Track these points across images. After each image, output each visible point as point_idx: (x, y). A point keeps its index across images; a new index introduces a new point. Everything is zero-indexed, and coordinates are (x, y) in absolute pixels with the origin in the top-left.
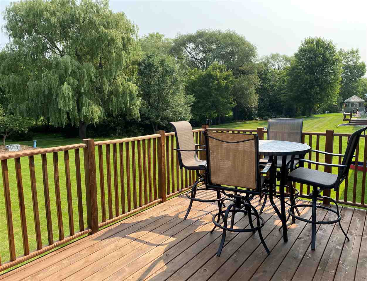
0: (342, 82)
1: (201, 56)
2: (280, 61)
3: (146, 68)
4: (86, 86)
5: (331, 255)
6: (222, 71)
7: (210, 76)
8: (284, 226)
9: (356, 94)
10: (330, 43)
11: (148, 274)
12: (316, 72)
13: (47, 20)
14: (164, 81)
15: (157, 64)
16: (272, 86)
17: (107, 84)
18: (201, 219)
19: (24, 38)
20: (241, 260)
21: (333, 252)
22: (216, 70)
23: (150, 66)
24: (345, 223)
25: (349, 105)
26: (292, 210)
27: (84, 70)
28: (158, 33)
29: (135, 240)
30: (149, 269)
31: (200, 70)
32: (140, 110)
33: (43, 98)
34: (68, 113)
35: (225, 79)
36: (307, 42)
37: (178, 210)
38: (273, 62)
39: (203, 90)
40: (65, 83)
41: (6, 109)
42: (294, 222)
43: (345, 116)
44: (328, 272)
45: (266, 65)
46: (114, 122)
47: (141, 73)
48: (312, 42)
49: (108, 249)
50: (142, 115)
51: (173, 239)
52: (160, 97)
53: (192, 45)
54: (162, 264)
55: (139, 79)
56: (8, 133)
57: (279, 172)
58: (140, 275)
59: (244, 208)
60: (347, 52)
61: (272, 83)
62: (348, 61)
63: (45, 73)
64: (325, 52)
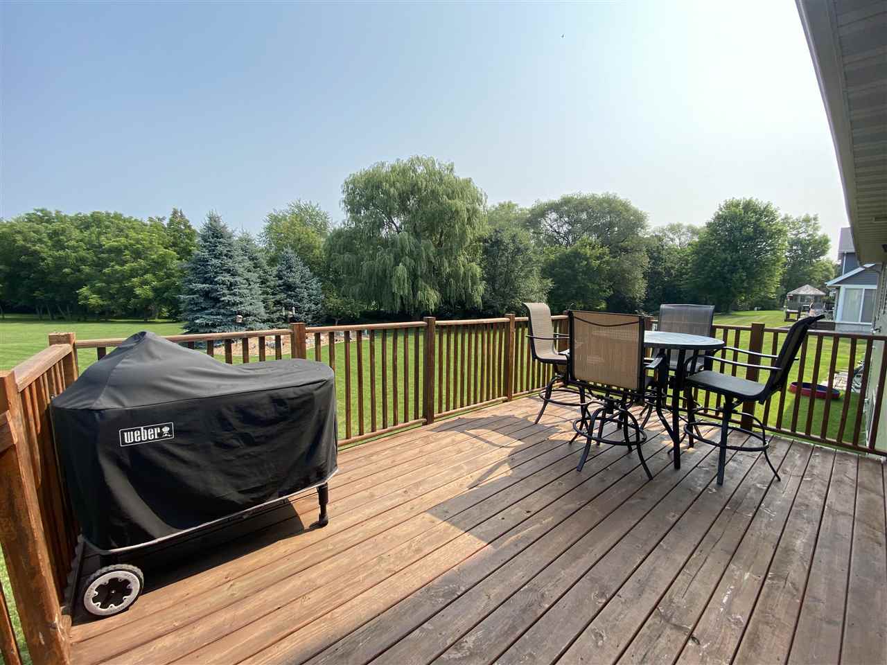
0: (785, 264)
1: (565, 229)
2: (683, 234)
3: (492, 246)
4: (423, 268)
5: (748, 494)
6: (593, 248)
7: (576, 255)
8: (676, 447)
9: (810, 283)
10: (767, 206)
11: (488, 476)
12: (742, 249)
13: (386, 193)
14: (514, 261)
15: (506, 241)
16: (668, 270)
17: (446, 264)
18: (557, 426)
19: (360, 213)
20: (610, 479)
21: (752, 491)
22: (586, 246)
23: (498, 243)
24: (776, 457)
25: (796, 300)
26: (689, 427)
27: (423, 248)
28: (510, 202)
29: (476, 437)
30: (491, 471)
31: (563, 248)
32: (483, 297)
33: (376, 280)
34: (401, 297)
35: (598, 258)
36: (728, 206)
37: (527, 413)
38: (671, 236)
39: (565, 272)
40: (401, 264)
41: (340, 291)
42: (691, 445)
43: (788, 314)
44: (742, 514)
45: (660, 239)
46: (451, 311)
47: (486, 251)
48: (737, 205)
49: (444, 442)
50: (484, 303)
51: (520, 443)
52: (508, 282)
53: (554, 215)
54: (506, 467)
55: (483, 260)
56: (340, 317)
57: (672, 377)
58: (480, 475)
59: (618, 416)
60: (797, 220)
61: (669, 265)
62: (799, 233)
63: (380, 252)
64: (758, 220)
